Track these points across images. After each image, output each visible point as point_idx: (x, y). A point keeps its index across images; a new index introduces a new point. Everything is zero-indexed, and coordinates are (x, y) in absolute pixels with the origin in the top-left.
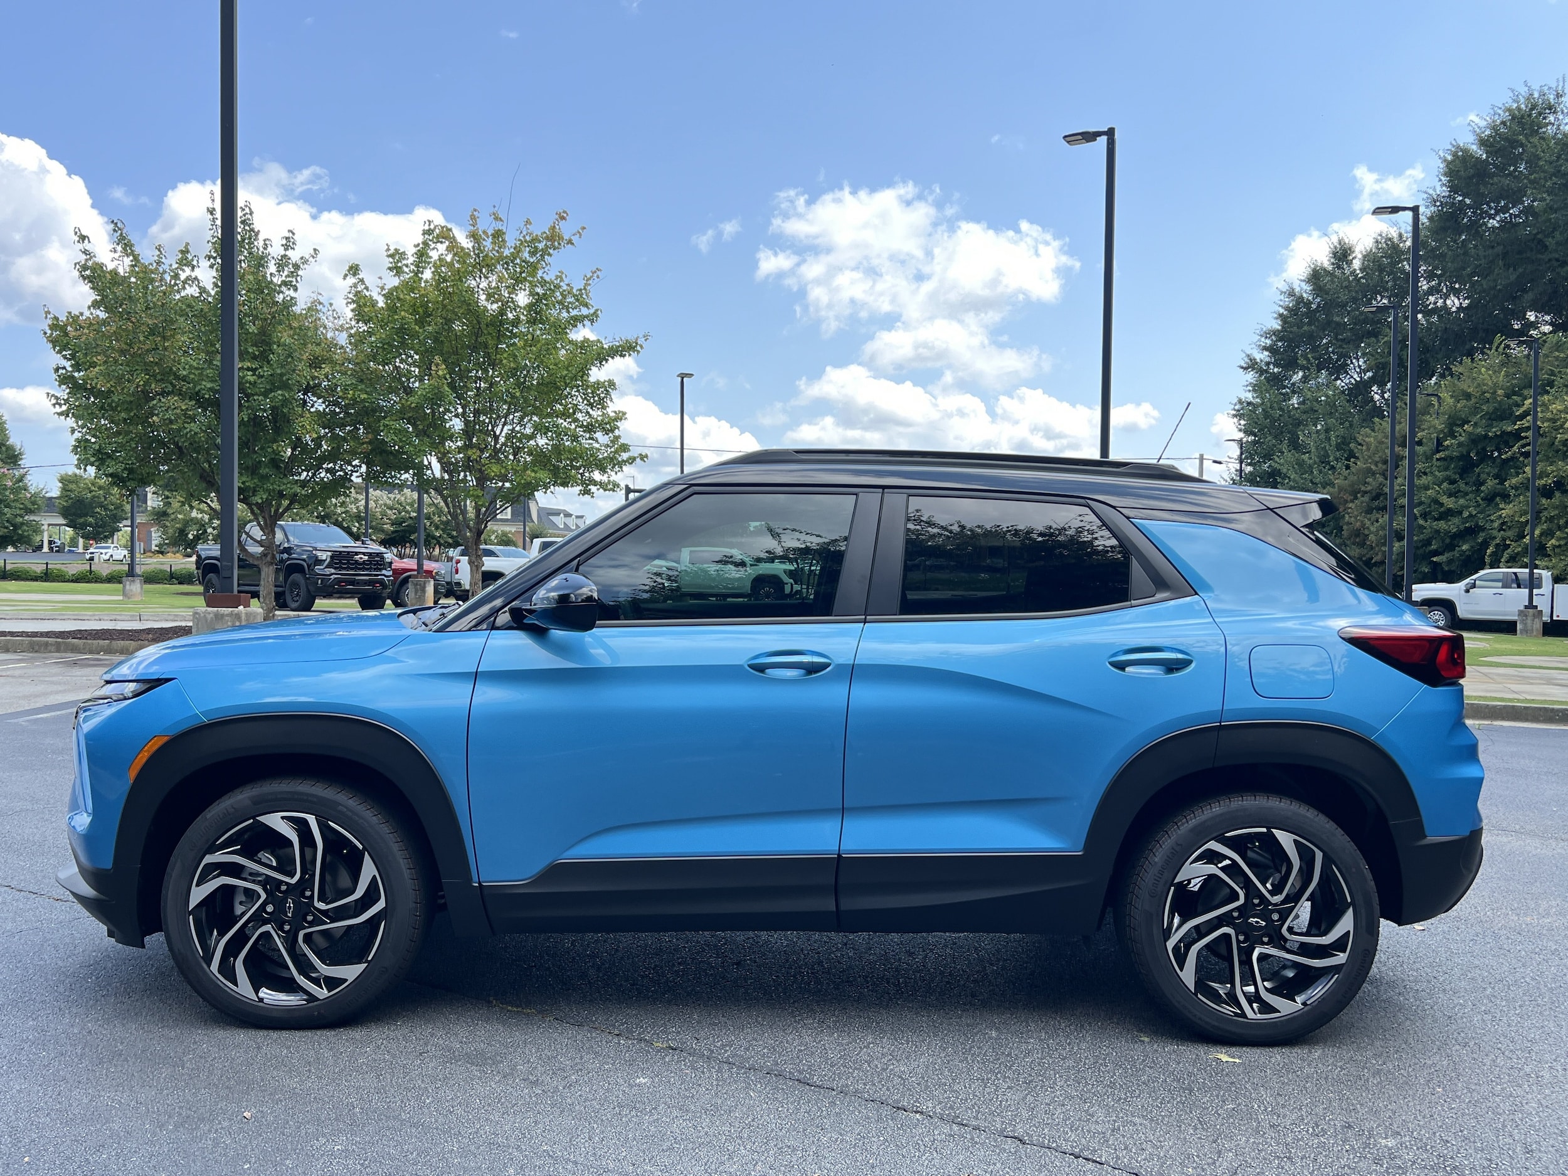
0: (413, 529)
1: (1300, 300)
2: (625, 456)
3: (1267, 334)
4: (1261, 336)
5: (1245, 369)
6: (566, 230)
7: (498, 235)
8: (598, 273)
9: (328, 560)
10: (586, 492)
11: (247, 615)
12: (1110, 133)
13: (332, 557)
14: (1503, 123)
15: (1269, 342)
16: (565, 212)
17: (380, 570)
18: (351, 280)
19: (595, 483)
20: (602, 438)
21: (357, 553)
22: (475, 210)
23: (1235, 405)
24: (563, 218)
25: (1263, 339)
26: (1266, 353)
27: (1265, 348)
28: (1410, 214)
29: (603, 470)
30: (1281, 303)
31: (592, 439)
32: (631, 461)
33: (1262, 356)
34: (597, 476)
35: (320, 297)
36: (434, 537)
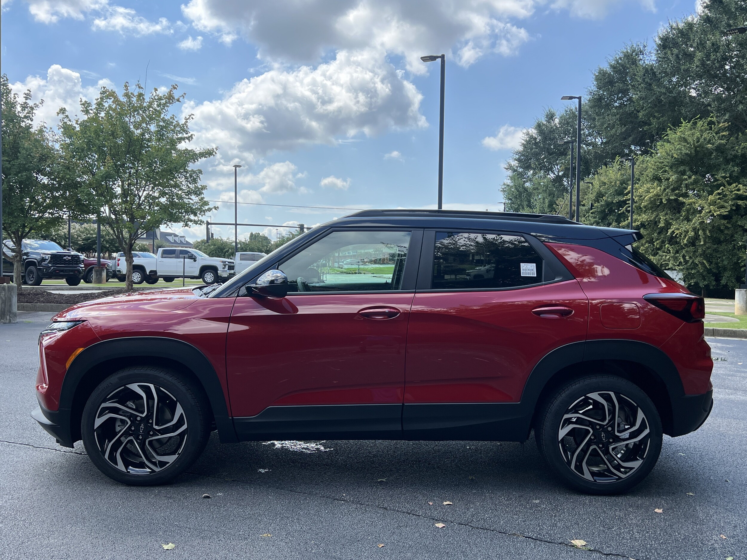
0: (94, 243)
1: (531, 137)
2: (206, 207)
3: (517, 153)
4: (514, 154)
5: (507, 169)
6: (176, 94)
7: (140, 95)
8: (192, 116)
9: (49, 259)
10: (187, 225)
11: (8, 287)
12: (443, 57)
13: (51, 257)
14: (620, 58)
15: (517, 156)
16: (176, 85)
17: (78, 264)
18: (61, 116)
19: (191, 221)
20: (195, 199)
21: (65, 256)
22: (127, 82)
23: (502, 186)
24: (175, 88)
25: (515, 155)
26: (516, 162)
27: (516, 160)
28: (577, 100)
29: (195, 215)
30: (523, 138)
31: (190, 199)
32: (210, 210)
33: (515, 163)
34: (192, 217)
35: (45, 124)
36: (105, 247)
